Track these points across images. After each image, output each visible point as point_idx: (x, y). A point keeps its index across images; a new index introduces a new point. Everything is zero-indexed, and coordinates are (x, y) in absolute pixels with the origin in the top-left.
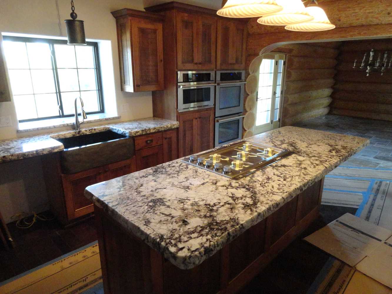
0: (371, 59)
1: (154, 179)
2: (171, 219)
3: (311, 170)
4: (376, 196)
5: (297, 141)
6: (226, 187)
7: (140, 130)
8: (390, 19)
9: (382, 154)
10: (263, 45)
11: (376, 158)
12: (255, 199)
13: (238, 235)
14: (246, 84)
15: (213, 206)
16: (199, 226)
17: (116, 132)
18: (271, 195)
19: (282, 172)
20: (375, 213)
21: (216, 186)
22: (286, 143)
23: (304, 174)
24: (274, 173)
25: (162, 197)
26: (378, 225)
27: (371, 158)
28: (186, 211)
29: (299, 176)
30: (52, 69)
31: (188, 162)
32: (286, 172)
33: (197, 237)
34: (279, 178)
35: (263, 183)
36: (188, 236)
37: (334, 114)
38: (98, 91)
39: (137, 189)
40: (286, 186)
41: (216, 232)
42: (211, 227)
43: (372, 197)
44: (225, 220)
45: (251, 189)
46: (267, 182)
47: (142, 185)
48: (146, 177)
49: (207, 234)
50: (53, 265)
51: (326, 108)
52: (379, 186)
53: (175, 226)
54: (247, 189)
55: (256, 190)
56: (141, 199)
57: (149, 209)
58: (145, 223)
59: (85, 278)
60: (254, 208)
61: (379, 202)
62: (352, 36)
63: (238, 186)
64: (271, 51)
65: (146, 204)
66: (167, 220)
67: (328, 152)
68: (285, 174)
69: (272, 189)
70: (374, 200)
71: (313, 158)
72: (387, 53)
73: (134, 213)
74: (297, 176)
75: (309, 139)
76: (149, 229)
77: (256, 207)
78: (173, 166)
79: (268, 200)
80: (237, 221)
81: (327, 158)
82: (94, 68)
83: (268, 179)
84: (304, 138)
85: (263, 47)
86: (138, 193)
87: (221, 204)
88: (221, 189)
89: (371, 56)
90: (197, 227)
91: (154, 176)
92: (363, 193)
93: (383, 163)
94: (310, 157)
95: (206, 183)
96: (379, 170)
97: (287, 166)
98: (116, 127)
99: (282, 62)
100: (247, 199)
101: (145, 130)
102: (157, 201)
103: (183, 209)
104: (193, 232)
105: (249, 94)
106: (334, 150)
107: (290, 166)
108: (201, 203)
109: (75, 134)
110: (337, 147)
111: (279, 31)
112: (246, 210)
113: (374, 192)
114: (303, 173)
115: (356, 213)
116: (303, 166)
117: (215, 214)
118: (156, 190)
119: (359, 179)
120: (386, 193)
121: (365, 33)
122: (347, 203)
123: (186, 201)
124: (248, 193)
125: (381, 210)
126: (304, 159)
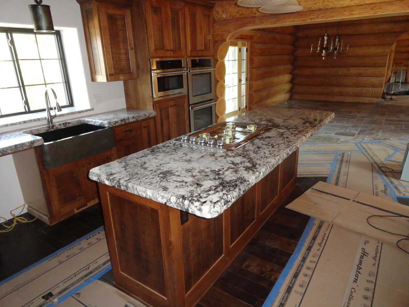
0: (325, 43)
1: (155, 157)
2: (186, 184)
3: (293, 139)
4: (341, 165)
5: (274, 118)
6: (223, 157)
7: (119, 119)
8: (343, 3)
9: (341, 130)
10: (230, 31)
11: (336, 134)
12: (253, 163)
13: (246, 190)
14: (216, 71)
15: (218, 171)
16: (213, 186)
17: (93, 124)
18: (265, 158)
19: (269, 142)
20: (342, 178)
21: (215, 157)
22: (265, 121)
23: (288, 142)
24: (262, 143)
25: (169, 170)
26: (346, 188)
27: (333, 135)
28: (196, 177)
29: (284, 143)
30: (13, 61)
31: (181, 141)
32: (272, 142)
33: (215, 193)
34: (267, 146)
35: (256, 151)
36: (206, 193)
37: (295, 99)
38: (65, 83)
39: (141, 166)
40: (276, 151)
41: (228, 188)
42: (223, 185)
43: (338, 166)
44: (233, 180)
45: (247, 156)
46: (258, 150)
47: (145, 163)
48: (146, 156)
49: (222, 190)
50: (49, 260)
51: (287, 94)
52: (343, 157)
53: (192, 188)
54: (243, 156)
55: (252, 157)
56: (150, 173)
57: (162, 179)
58: (163, 189)
59: (88, 266)
60: (254, 169)
61: (344, 169)
62: (311, 19)
63: (234, 155)
64: (235, 38)
65: (157, 176)
66: (182, 185)
67: (303, 124)
68: (272, 143)
69: (265, 154)
70: (340, 168)
71: (291, 129)
72: (338, 37)
73: (149, 183)
74: (282, 143)
75: (284, 116)
76: (169, 193)
77: (256, 168)
78: (168, 146)
79: (264, 162)
80: (243, 179)
81: (303, 129)
82: (58, 58)
83: (259, 147)
84: (279, 116)
85: (229, 32)
86: (144, 169)
87: (225, 169)
88: (220, 159)
89: (325, 40)
90: (211, 187)
91: (153, 155)
92: (330, 164)
93: (343, 138)
94: (289, 129)
95: (204, 156)
96: (340, 144)
97: (271, 137)
98: (92, 119)
99: (244, 49)
100: (246, 163)
101: (124, 119)
102: (166, 173)
103: (193, 176)
104: (210, 190)
105: (219, 80)
106: (307, 122)
107: (274, 137)
108: (207, 170)
109: (49, 129)
110: (309, 120)
111: (244, 16)
112: (248, 171)
113: (339, 162)
114: (286, 141)
115: (327, 181)
116: (285, 136)
117: (222, 176)
118: (160, 165)
119: (325, 153)
120: (349, 161)
121: (323, 17)
122: (320, 173)
123: (193, 170)
124: (245, 159)
125: (346, 176)
126: (285, 130)
